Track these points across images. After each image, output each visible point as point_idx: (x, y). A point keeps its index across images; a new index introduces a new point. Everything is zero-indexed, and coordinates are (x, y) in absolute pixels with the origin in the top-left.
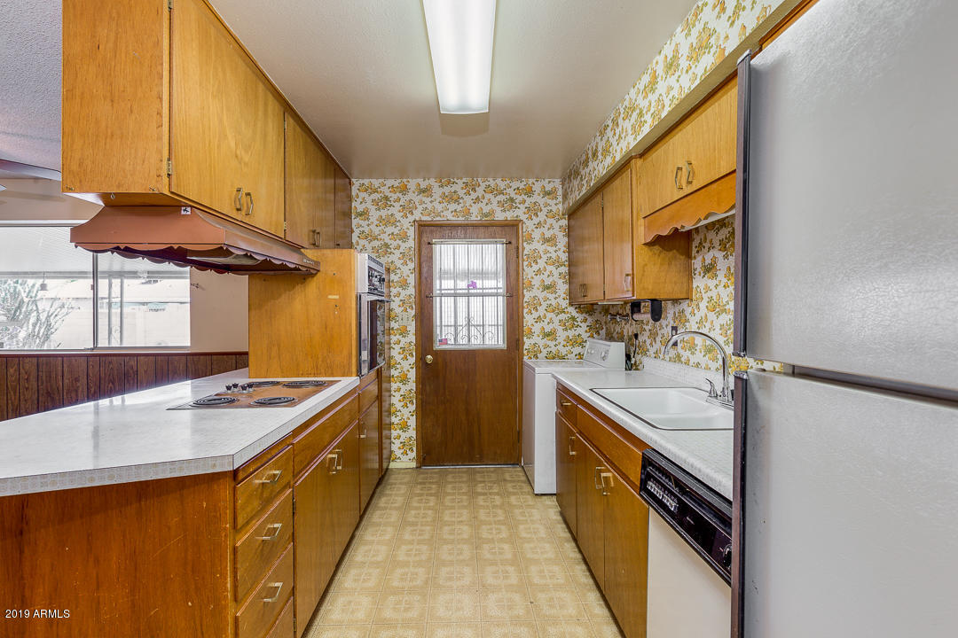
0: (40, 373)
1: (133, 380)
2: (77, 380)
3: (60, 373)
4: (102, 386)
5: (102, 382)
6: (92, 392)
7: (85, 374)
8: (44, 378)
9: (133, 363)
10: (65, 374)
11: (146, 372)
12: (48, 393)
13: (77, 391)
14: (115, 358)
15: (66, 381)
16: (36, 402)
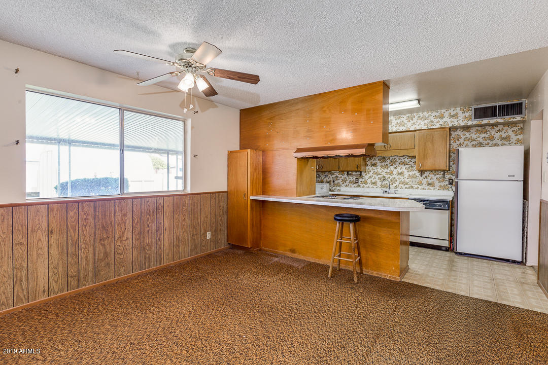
0: (97, 213)
1: (161, 211)
2: (125, 215)
3: (113, 212)
4: (142, 217)
5: (143, 215)
6: (136, 222)
7: (131, 210)
8: (100, 216)
9: (161, 201)
10: (117, 212)
11: (168, 206)
12: (103, 227)
13: (125, 223)
14: (150, 199)
15: (117, 217)
16: (93, 235)
